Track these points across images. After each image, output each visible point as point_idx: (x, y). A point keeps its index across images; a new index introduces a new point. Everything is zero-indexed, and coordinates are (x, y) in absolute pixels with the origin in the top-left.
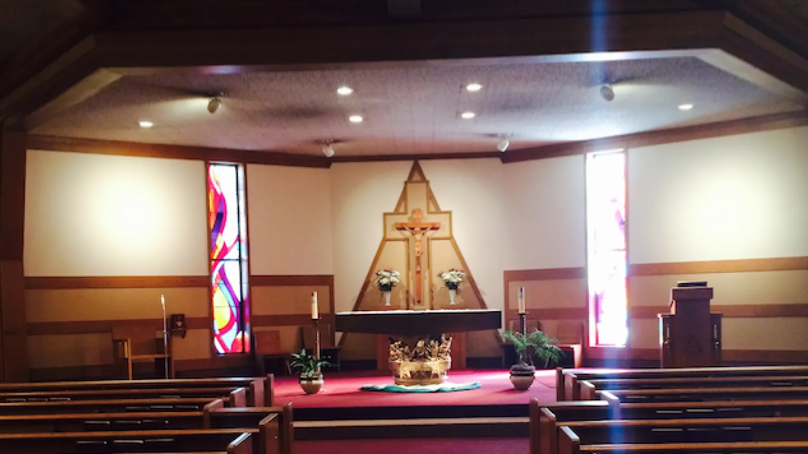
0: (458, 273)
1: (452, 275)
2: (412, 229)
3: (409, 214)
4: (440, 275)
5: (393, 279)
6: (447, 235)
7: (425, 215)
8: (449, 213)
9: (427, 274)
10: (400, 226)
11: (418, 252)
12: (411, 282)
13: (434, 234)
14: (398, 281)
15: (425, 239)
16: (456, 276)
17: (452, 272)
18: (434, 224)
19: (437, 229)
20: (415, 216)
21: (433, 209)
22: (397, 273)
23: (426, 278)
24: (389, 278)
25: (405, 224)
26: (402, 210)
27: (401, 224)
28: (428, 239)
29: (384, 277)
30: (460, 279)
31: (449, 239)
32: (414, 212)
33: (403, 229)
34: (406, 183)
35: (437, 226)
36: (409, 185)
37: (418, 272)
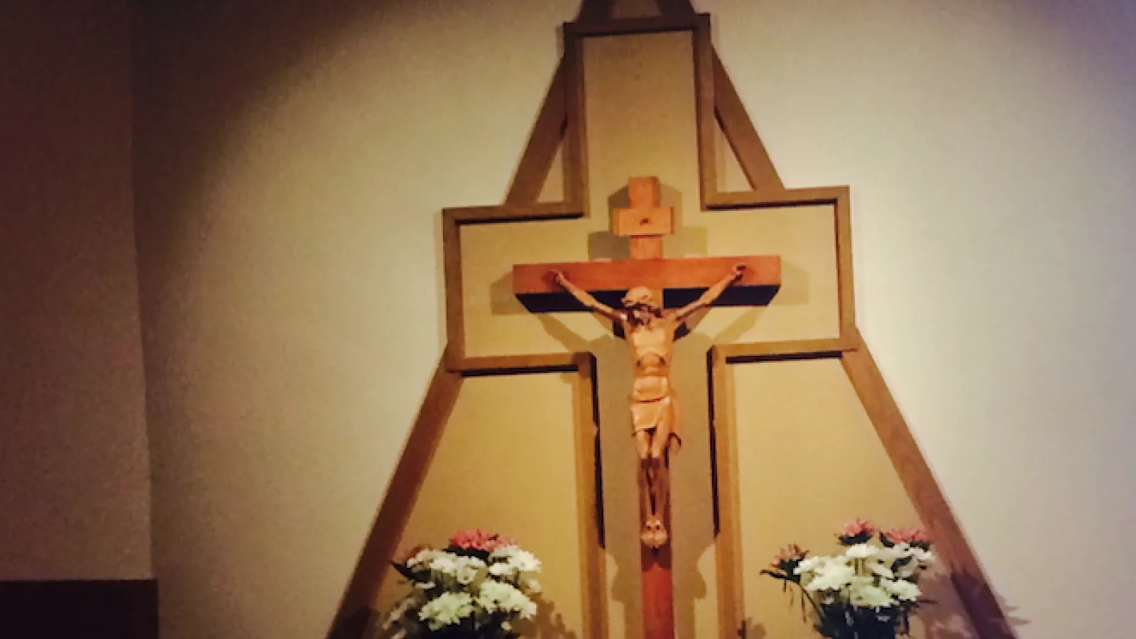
0: (898, 551)
1: (858, 565)
2: (613, 298)
3: (597, 220)
4: (787, 570)
5: (495, 595)
6: (826, 330)
7: (691, 213)
8: (833, 199)
9: (707, 564)
10: (541, 288)
11: (651, 432)
12: (616, 615)
13: (744, 325)
14: (529, 609)
15: (691, 353)
16: (885, 572)
17: (860, 550)
18: (743, 268)
19: (762, 295)
20: (628, 224)
21: (733, 181)
22: (524, 561)
23: (702, 592)
24: (474, 591)
25: (570, 270)
26: (552, 190)
27: (549, 274)
28: (710, 356)
29: (444, 585)
30: (910, 592)
31: (837, 355)
32: (620, 200)
33: (564, 302)
34: (572, 36)
35: (762, 279)
36: (594, 50)
37: (657, 556)
